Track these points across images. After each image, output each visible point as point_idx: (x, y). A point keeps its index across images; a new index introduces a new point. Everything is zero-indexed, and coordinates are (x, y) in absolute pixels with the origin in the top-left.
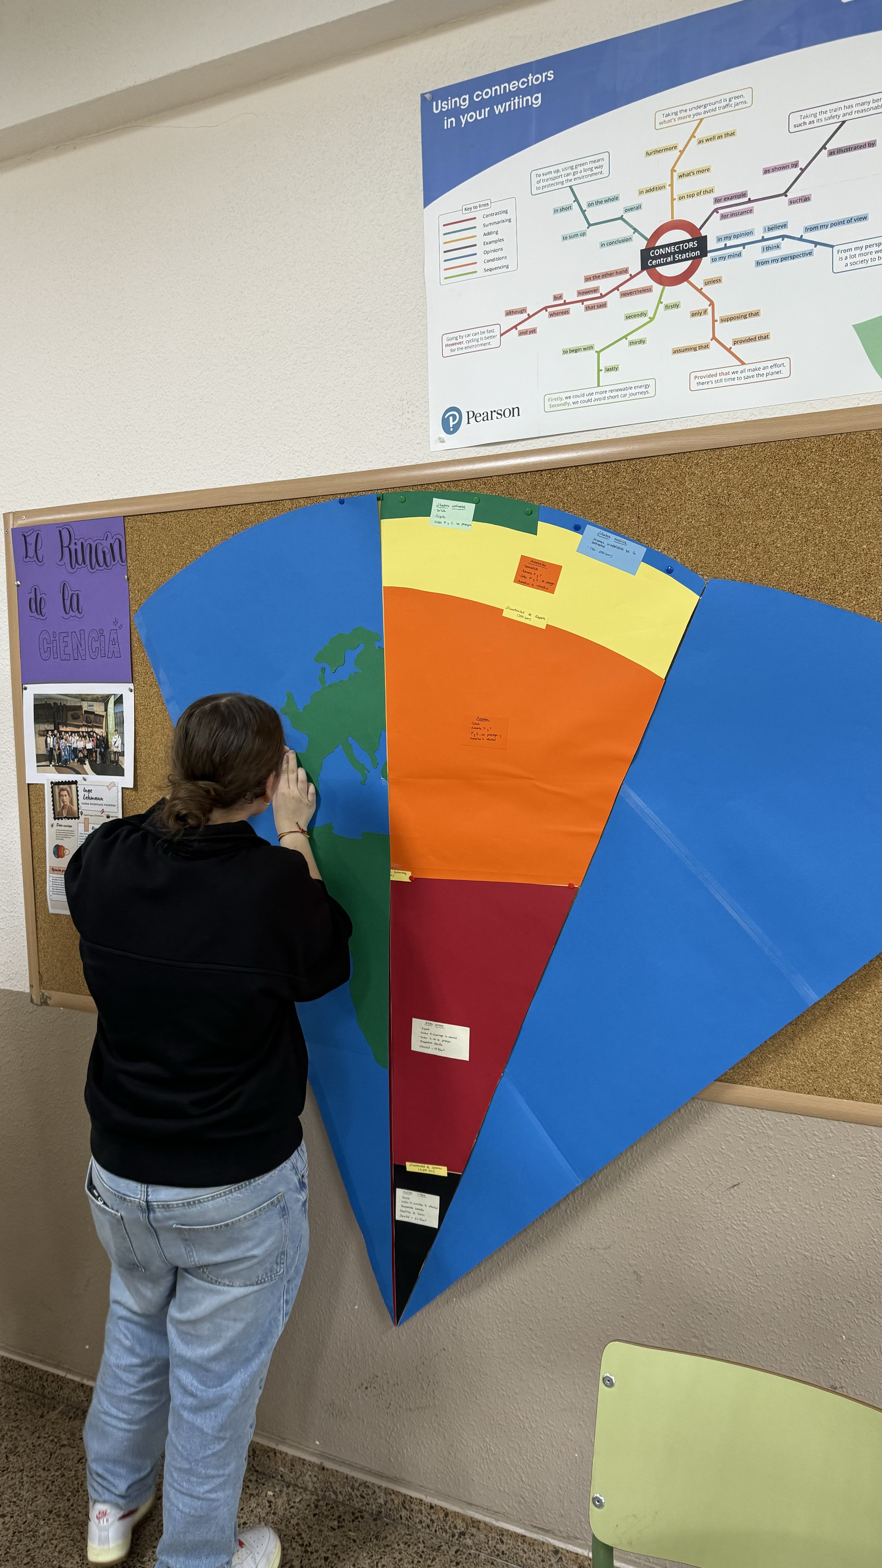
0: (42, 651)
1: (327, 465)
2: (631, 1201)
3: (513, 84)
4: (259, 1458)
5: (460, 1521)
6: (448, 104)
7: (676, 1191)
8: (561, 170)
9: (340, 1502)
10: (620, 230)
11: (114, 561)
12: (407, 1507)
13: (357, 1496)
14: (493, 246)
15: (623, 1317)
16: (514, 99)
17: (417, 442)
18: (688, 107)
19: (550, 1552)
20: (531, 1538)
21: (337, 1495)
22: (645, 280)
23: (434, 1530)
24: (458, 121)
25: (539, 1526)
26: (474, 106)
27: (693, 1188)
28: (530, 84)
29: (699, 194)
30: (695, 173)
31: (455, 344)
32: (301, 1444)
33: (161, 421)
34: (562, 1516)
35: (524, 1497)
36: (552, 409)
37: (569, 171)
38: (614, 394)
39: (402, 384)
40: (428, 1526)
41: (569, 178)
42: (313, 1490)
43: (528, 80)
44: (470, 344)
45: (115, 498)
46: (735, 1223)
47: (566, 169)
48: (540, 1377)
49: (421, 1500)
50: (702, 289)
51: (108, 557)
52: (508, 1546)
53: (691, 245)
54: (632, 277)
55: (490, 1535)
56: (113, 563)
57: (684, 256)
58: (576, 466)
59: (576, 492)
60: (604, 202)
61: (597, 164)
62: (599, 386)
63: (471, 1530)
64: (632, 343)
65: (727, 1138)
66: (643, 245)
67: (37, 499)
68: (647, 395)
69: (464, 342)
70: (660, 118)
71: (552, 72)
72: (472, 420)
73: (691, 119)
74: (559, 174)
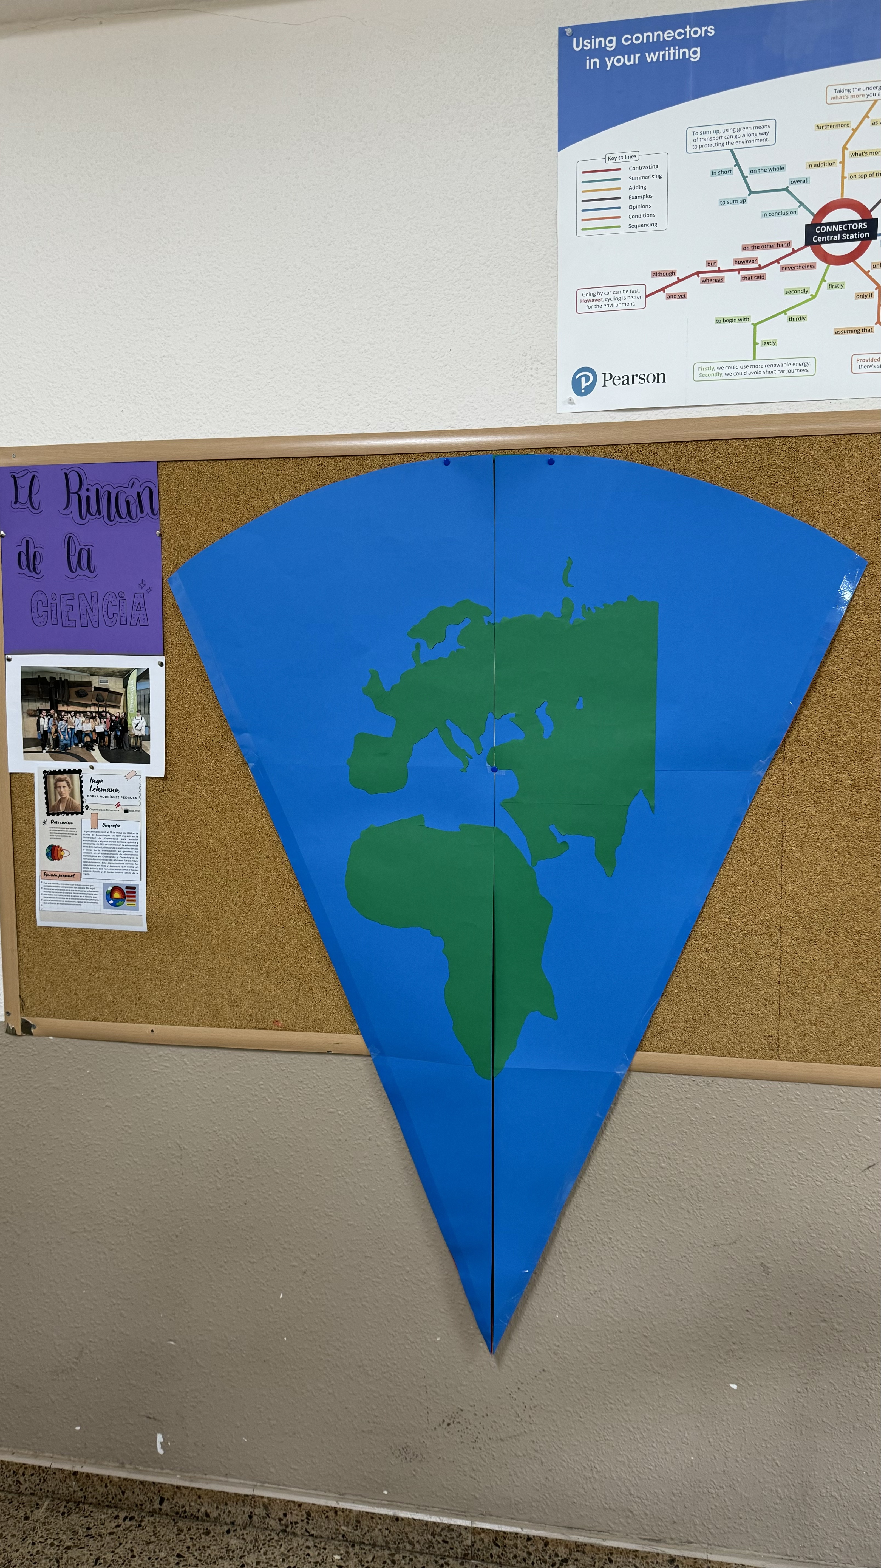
0: (35, 615)
1: (429, 420)
2: (760, 1192)
3: (668, 33)
4: (315, 1520)
5: (563, 1548)
6: (591, 43)
7: (809, 1178)
8: (721, 131)
9: (417, 1552)
10: (784, 202)
11: (142, 512)
12: (499, 1544)
13: (439, 1542)
14: (639, 202)
15: (747, 1311)
16: (669, 49)
17: (541, 401)
18: (861, 86)
19: (665, 1562)
20: (645, 1552)
21: (414, 1545)
22: (808, 255)
23: (530, 1563)
24: (603, 64)
25: (649, 1537)
26: (621, 50)
27: (827, 1173)
28: (688, 37)
29: (871, 175)
30: (868, 153)
31: (593, 301)
32: (365, 1497)
33: (211, 355)
34: (675, 1522)
35: (632, 1510)
36: (702, 379)
37: (730, 133)
38: (772, 369)
39: (525, 337)
40: (524, 1560)
41: (731, 140)
42: (384, 1544)
43: (686, 32)
44: (610, 303)
45: (145, 439)
46: (869, 1203)
47: (726, 130)
48: (654, 1384)
49: (517, 1534)
50: (869, 271)
51: (133, 508)
52: (618, 1564)
53: (860, 225)
54: (794, 251)
55: (597, 1556)
56: (140, 515)
57: (852, 236)
58: (726, 440)
59: (725, 466)
60: (768, 170)
61: (762, 131)
62: (754, 359)
63: (575, 1555)
64: (791, 319)
65: (864, 1121)
66: (809, 219)
67: (32, 434)
68: (806, 373)
69: (604, 299)
70: (831, 93)
71: (713, 27)
72: (609, 383)
73: (865, 98)
74: (719, 135)
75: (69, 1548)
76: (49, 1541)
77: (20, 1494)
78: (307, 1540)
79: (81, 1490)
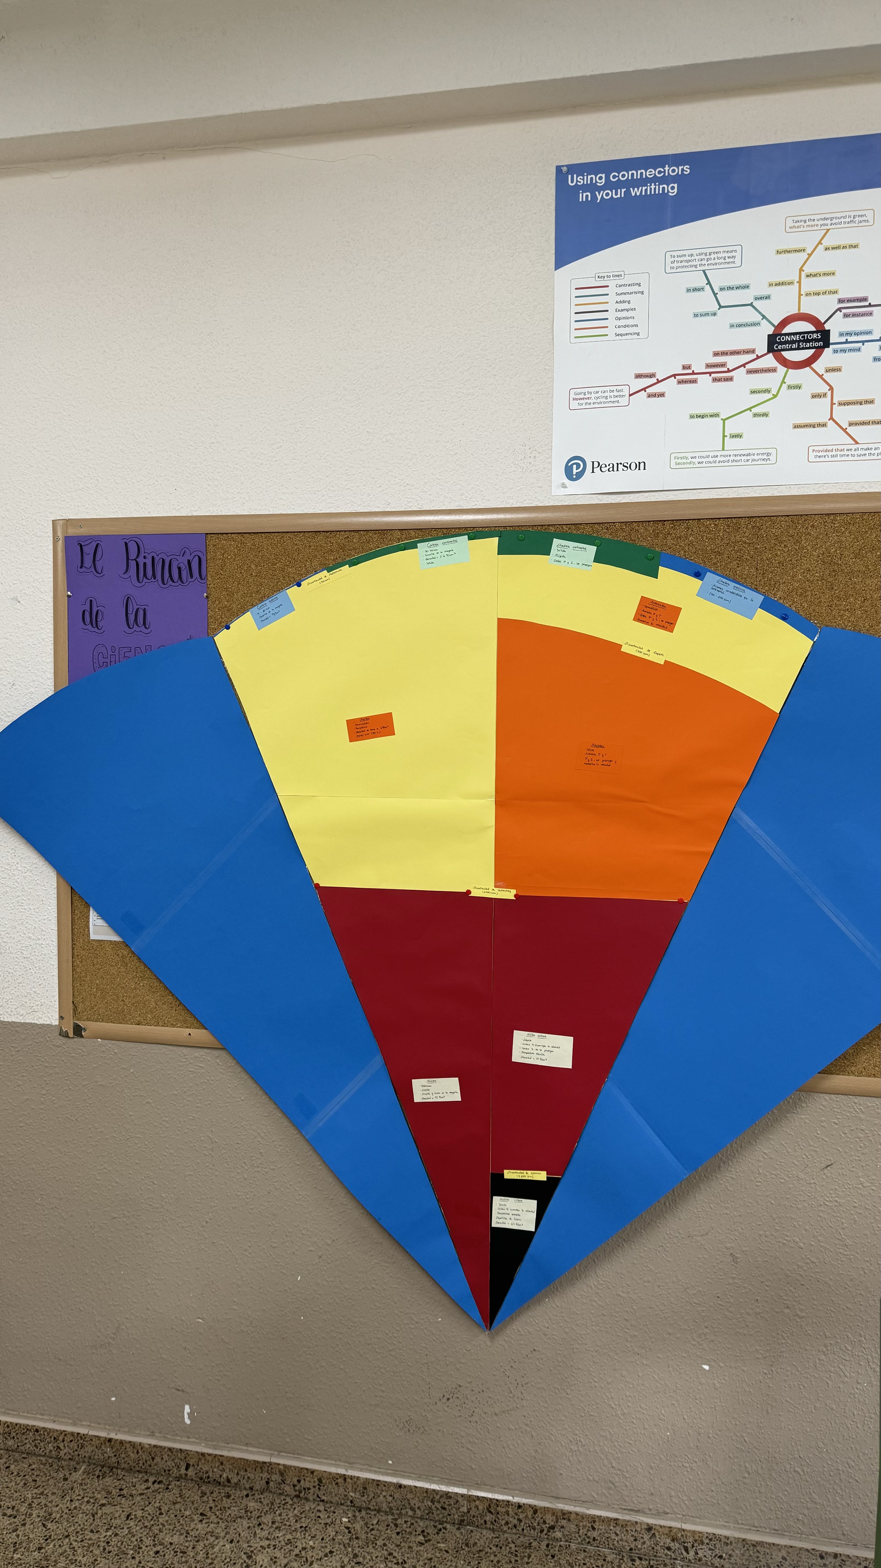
0: (96, 665)
1: (442, 500)
2: (729, 1188)
3: (650, 172)
4: (326, 1486)
5: (550, 1515)
6: (583, 179)
7: (773, 1176)
8: (695, 255)
9: (418, 1518)
10: (750, 315)
11: (192, 577)
12: (492, 1511)
13: (438, 1509)
14: (625, 314)
15: (718, 1297)
16: (651, 185)
17: (539, 485)
18: (816, 217)
19: (643, 1531)
20: (624, 1520)
21: (415, 1511)
22: (770, 361)
23: (520, 1529)
24: (594, 197)
25: (629, 1508)
26: (609, 185)
27: (789, 1172)
28: (667, 174)
29: (825, 293)
30: (822, 275)
31: (583, 399)
32: (372, 1467)
33: (254, 442)
34: (652, 1494)
35: (614, 1482)
36: (678, 466)
37: (703, 257)
38: (738, 458)
39: (525, 430)
40: (515, 1526)
41: (703, 262)
42: (388, 1510)
43: (665, 170)
44: (599, 401)
45: (195, 514)
46: (828, 1199)
47: (700, 254)
48: (634, 1364)
49: (508, 1502)
50: (823, 375)
51: (184, 573)
52: (600, 1532)
53: (815, 336)
54: (758, 357)
55: (581, 1524)
56: (190, 580)
57: (808, 345)
58: (698, 519)
59: (697, 543)
60: (735, 288)
61: (730, 255)
62: (723, 449)
63: (561, 1522)
64: (755, 415)
65: (822, 1124)
66: (771, 330)
67: (97, 508)
68: (768, 462)
69: (593, 398)
70: (790, 223)
71: (688, 167)
72: (597, 470)
73: (819, 228)
74: (693, 258)
75: (103, 1505)
76: (86, 1499)
77: (59, 1459)
78: (318, 1505)
79: (115, 1456)
